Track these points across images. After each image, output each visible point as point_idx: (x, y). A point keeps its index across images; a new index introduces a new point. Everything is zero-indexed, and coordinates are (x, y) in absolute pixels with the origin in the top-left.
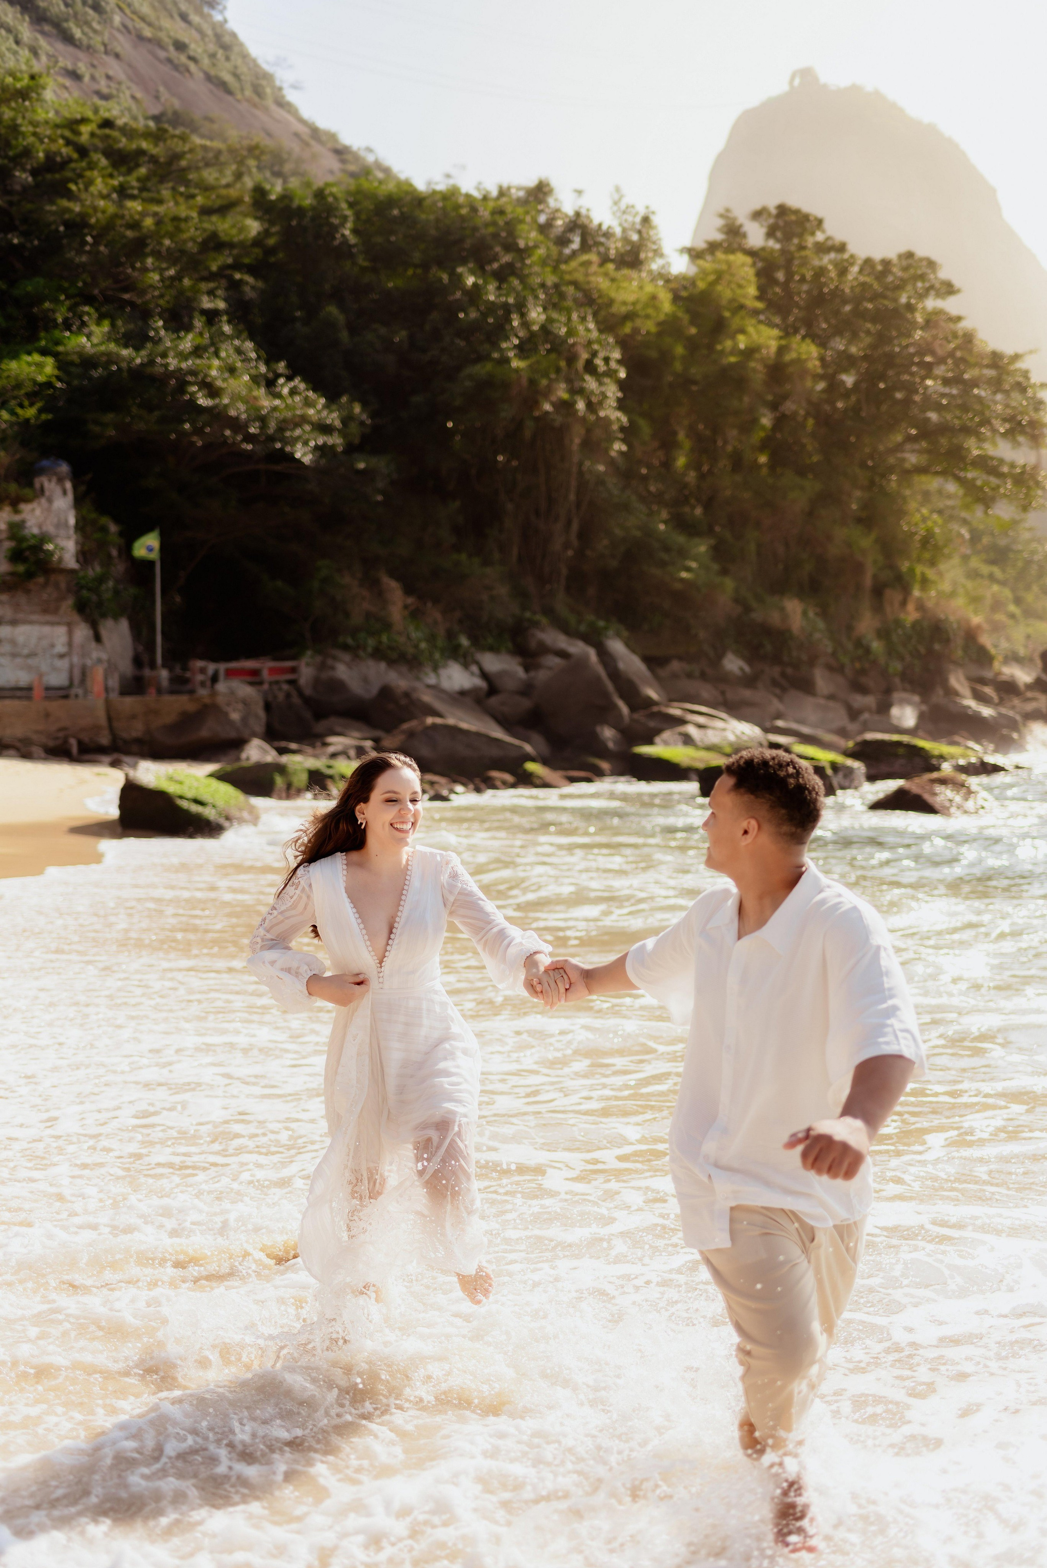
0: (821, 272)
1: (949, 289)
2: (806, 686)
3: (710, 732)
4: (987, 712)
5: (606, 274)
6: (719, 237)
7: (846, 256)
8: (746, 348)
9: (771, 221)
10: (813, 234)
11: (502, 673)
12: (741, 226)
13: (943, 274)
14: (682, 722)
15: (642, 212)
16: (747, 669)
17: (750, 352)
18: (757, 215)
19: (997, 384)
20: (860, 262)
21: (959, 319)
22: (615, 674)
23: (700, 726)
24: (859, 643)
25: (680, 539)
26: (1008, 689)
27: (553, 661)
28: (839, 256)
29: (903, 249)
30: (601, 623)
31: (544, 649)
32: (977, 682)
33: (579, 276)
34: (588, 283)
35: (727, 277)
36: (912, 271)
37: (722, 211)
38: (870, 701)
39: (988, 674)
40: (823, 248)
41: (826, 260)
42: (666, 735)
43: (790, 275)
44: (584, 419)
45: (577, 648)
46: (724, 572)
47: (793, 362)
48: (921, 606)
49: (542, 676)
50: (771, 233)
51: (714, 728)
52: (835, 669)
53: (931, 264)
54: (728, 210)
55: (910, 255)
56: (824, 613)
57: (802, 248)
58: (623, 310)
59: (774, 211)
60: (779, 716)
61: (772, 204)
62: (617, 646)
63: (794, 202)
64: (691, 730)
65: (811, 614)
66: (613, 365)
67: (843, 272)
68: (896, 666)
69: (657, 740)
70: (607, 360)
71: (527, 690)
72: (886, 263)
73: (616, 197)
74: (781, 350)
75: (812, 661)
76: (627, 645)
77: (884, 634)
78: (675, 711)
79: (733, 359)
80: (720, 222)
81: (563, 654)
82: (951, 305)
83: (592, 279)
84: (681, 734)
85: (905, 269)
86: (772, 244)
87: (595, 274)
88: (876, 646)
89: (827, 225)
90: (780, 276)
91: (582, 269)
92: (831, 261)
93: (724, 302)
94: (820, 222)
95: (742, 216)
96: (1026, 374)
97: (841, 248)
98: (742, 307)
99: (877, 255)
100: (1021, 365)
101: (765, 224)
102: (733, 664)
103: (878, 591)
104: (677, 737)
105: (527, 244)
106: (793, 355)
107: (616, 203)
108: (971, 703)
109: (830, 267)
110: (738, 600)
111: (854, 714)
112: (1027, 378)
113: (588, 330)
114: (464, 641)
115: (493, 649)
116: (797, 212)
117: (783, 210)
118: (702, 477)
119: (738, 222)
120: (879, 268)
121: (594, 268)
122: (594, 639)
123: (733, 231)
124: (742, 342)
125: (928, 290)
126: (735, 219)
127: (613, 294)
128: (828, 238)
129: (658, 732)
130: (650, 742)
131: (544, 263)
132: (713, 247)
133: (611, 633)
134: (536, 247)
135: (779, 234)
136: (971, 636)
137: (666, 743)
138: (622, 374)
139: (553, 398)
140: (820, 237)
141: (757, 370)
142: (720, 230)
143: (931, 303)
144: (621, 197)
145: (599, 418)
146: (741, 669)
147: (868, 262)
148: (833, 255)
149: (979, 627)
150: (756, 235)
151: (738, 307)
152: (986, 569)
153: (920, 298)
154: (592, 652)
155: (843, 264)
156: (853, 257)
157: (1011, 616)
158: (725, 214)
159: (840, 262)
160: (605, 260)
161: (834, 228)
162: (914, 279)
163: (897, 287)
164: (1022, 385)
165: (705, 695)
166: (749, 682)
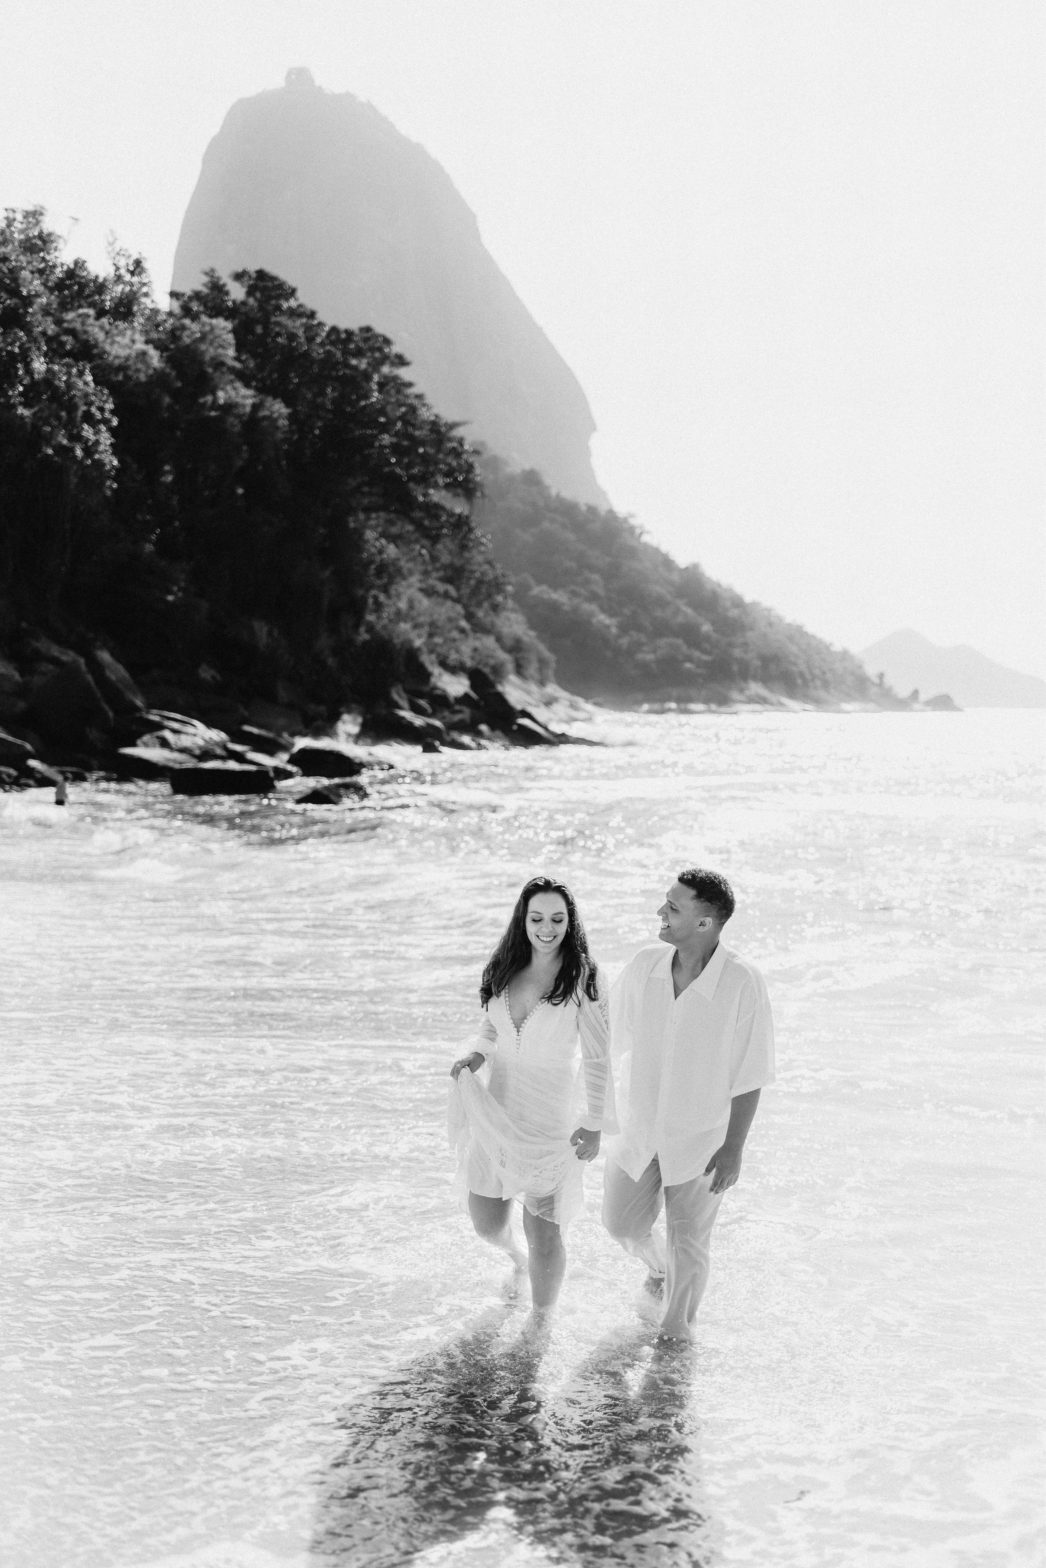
0: (292, 337)
1: (401, 361)
2: (269, 697)
3: (183, 737)
4: (418, 721)
5: (102, 328)
6: (205, 291)
7: (315, 322)
8: (225, 404)
9: (251, 282)
10: (287, 300)
12: (224, 285)
13: (395, 349)
14: (160, 727)
15: (135, 256)
16: (218, 677)
18: (239, 277)
19: (438, 446)
20: (327, 329)
21: (410, 385)
22: (103, 683)
23: (175, 731)
24: (316, 659)
25: (166, 562)
26: (440, 702)
27: (47, 667)
28: (310, 322)
29: (364, 324)
30: (91, 635)
31: (40, 656)
32: (413, 695)
33: (78, 326)
34: (86, 332)
35: (211, 337)
36: (371, 343)
37: (207, 269)
39: (426, 689)
40: (294, 313)
41: (297, 326)
42: (146, 738)
43: (266, 332)
44: (81, 462)
45: (68, 656)
46: (201, 594)
47: (265, 418)
48: (371, 629)
49: (37, 681)
50: (250, 292)
51: (186, 734)
52: (294, 680)
53: (387, 341)
54: (213, 270)
55: (368, 329)
56: (286, 631)
57: (277, 310)
58: (117, 362)
59: (254, 275)
60: (244, 721)
61: (252, 267)
62: (105, 656)
63: (272, 269)
64: (167, 734)
65: (276, 633)
66: (107, 415)
67: (310, 340)
68: (346, 679)
69: (139, 742)
70: (101, 409)
71: (22, 692)
72: (349, 333)
73: (111, 239)
74: (255, 407)
75: (275, 674)
76: (112, 654)
77: (338, 651)
78: (154, 717)
79: (213, 413)
80: (206, 279)
81: (55, 661)
82: (404, 373)
83: (90, 329)
84: (158, 737)
85: (366, 340)
86: (251, 301)
87: (92, 325)
88: (330, 661)
89: (299, 294)
90: (258, 330)
91: (80, 320)
92: (303, 325)
93: (207, 358)
94: (293, 292)
95: (225, 276)
96: (461, 442)
97: (312, 315)
98: (223, 364)
99: (343, 325)
100: (456, 433)
101: (246, 284)
102: (206, 673)
103: (334, 615)
104: (156, 741)
105: (29, 292)
106: (266, 413)
107: (111, 244)
108: (406, 714)
109: (301, 332)
110: (213, 618)
112: (461, 445)
113: (86, 383)
116: (273, 279)
117: (261, 275)
119: (221, 282)
120: (343, 336)
121: (91, 321)
122: (84, 649)
123: (217, 288)
124: (221, 396)
125: (384, 359)
126: (219, 278)
127: (108, 348)
128: (300, 306)
129: (140, 735)
130: (134, 745)
131: (46, 311)
132: (198, 296)
133: (99, 643)
134: (38, 295)
135: (258, 295)
136: (411, 657)
137: (146, 745)
138: (115, 422)
139: (54, 443)
140: (293, 303)
141: (233, 424)
142: (205, 285)
143: (386, 370)
144: (116, 239)
145: (94, 461)
146: (213, 677)
147: (334, 330)
148: (304, 320)
149: (419, 649)
150: (237, 292)
151: (219, 364)
152: (441, 587)
153: (376, 365)
154: (82, 661)
155: (311, 331)
156: (321, 324)
157: (462, 631)
158: (210, 273)
159: (308, 328)
160: (101, 313)
161: (305, 298)
162: (372, 349)
163: (359, 353)
164: (457, 450)
165: (181, 699)
166: (220, 691)
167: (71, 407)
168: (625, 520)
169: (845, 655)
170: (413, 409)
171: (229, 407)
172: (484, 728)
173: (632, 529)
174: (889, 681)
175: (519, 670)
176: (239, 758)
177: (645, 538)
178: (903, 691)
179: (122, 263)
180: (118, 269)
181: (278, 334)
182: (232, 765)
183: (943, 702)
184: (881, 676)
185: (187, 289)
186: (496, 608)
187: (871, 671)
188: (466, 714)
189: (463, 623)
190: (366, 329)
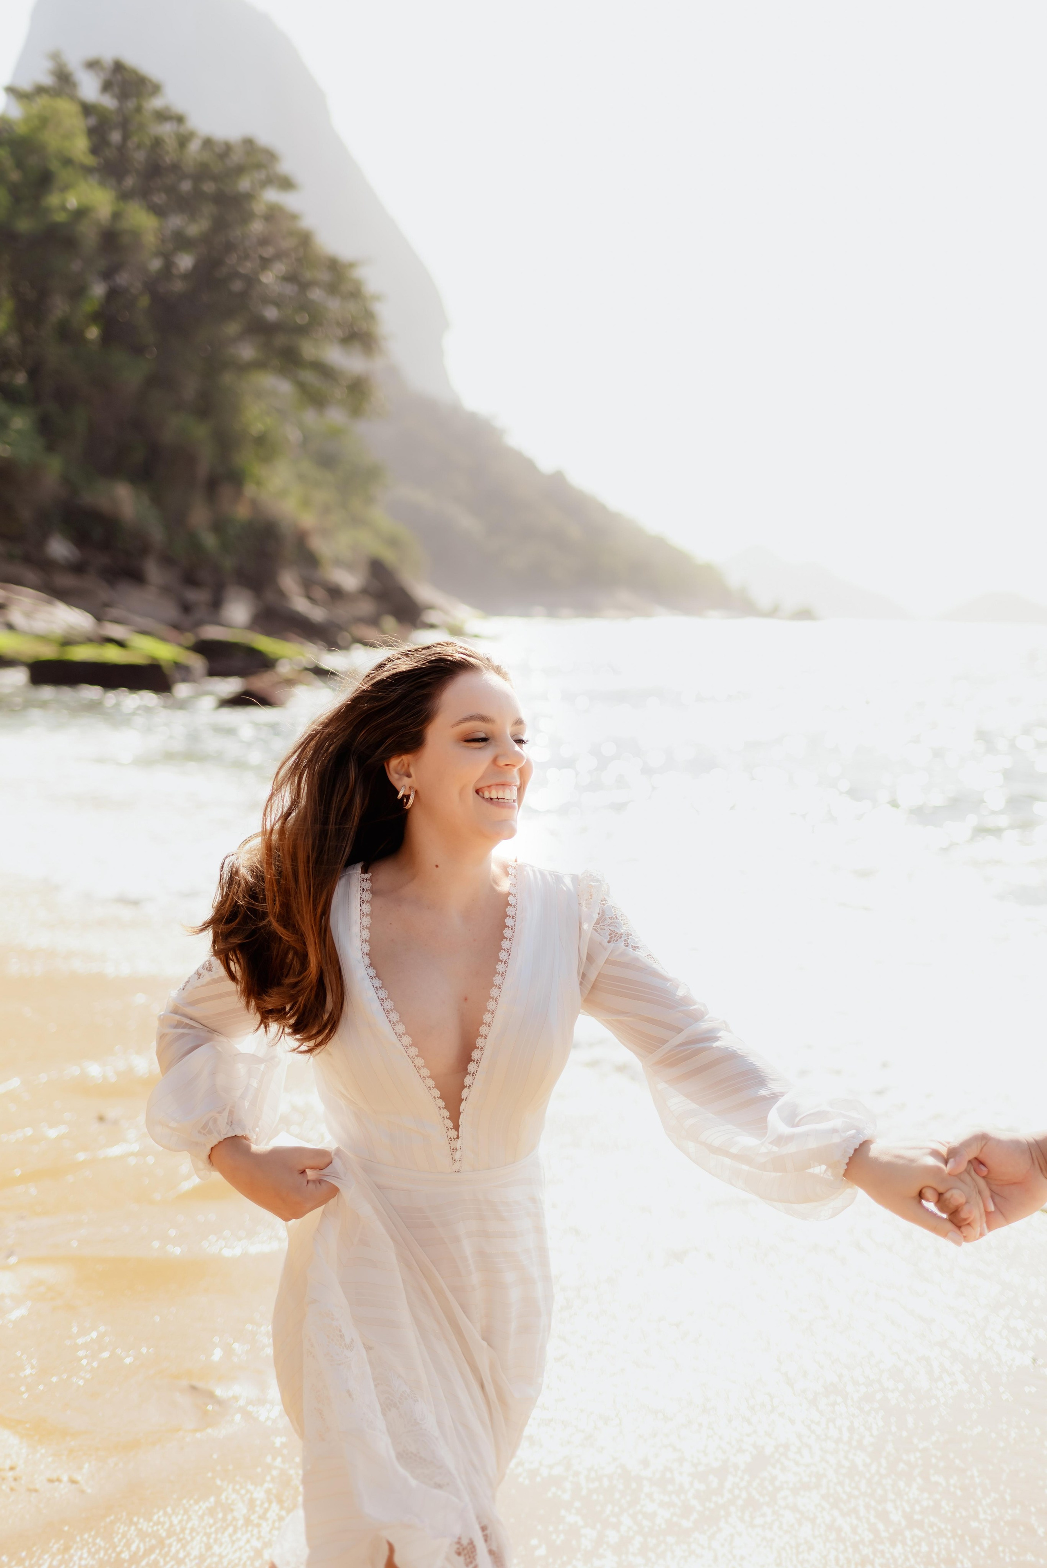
0: (159, 140)
1: (286, 184)
2: (137, 577)
3: (38, 620)
4: (317, 614)
6: (47, 80)
7: (185, 129)
8: (75, 208)
9: (106, 75)
10: (150, 97)
12: (72, 73)
13: (282, 168)
16: (76, 554)
17: (81, 213)
18: (93, 65)
19: (333, 288)
20: (199, 138)
21: (296, 217)
24: (193, 538)
26: (335, 593)
28: (178, 128)
29: (244, 134)
32: (308, 583)
35: (54, 123)
36: (253, 159)
37: (51, 52)
38: (202, 595)
39: (318, 577)
40: (161, 116)
41: (164, 129)
43: (126, 137)
46: (50, 448)
47: (128, 231)
48: (254, 503)
50: (106, 88)
51: (41, 618)
52: (167, 560)
53: (271, 156)
54: (58, 52)
55: (250, 141)
56: (156, 501)
57: (139, 109)
59: (109, 66)
60: (112, 604)
61: (108, 55)
63: (131, 60)
67: (182, 147)
68: (229, 563)
72: (226, 145)
74: (116, 215)
75: (145, 550)
77: (216, 529)
79: (61, 218)
80: (49, 65)
82: (288, 201)
85: (248, 154)
86: (107, 101)
88: (209, 539)
89: (164, 92)
90: (115, 137)
92: (169, 131)
93: (51, 152)
94: (157, 87)
95: (74, 62)
96: (360, 284)
97: (180, 119)
98: (70, 160)
99: (220, 135)
100: (355, 274)
101: (100, 77)
102: (58, 548)
103: (212, 485)
106: (129, 223)
108: (300, 604)
109: (169, 137)
110: (66, 481)
111: (186, 608)
112: (361, 288)
116: (134, 72)
117: (119, 66)
118: (26, 341)
119: (69, 69)
120: (220, 148)
123: (63, 78)
124: (71, 200)
125: (268, 181)
126: (65, 64)
128: (167, 107)
132: (40, 90)
135: (114, 91)
136: (301, 539)
140: (157, 103)
141: (88, 233)
142: (49, 74)
143: (271, 195)
146: (69, 554)
147: (208, 141)
148: (172, 126)
149: (309, 529)
150: (89, 87)
151: (68, 162)
152: (313, 473)
153: (261, 187)
155: (183, 137)
156: (192, 133)
158: (55, 56)
159: (178, 135)
161: (173, 98)
162: (258, 166)
163: (241, 170)
164: (356, 294)
165: (30, 575)
166: (78, 568)
172: (387, 623)
176: (120, 644)
177: (508, 441)
181: (140, 145)
182: (112, 653)
185: (28, 82)
188: (366, 607)
190: (249, 143)
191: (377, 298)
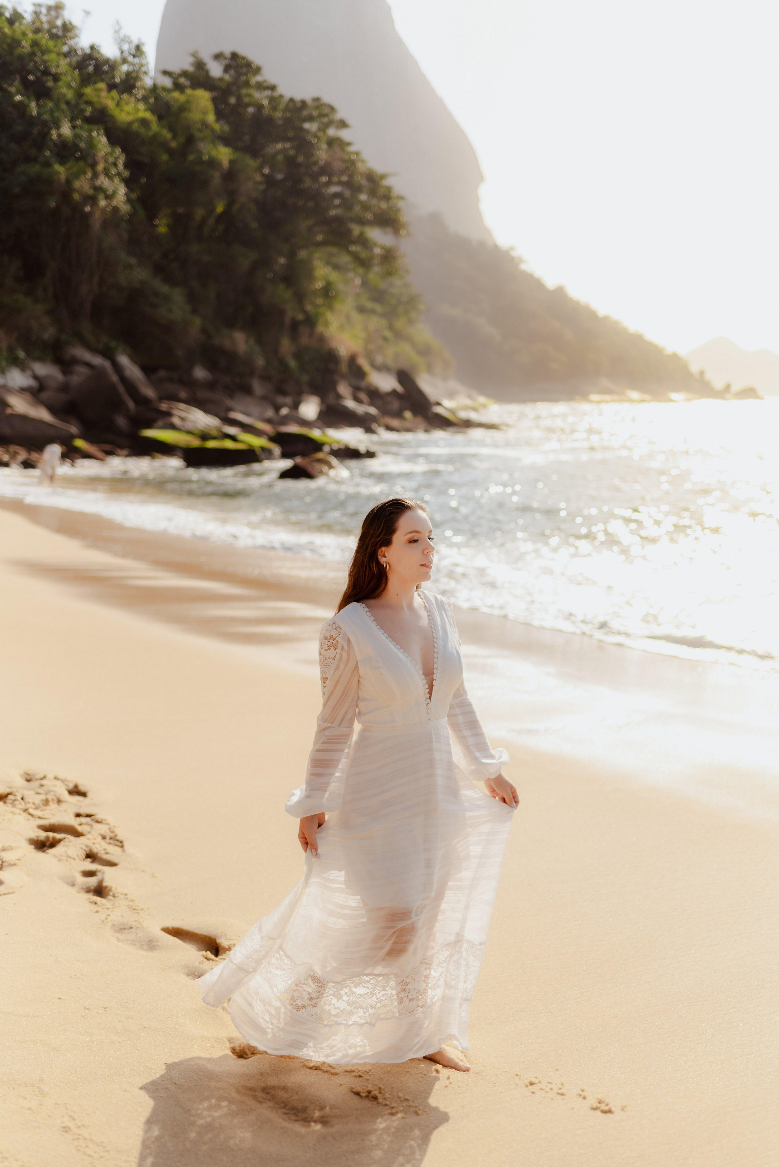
0: (260, 107)
1: (343, 124)
2: (247, 390)
3: (187, 422)
4: (360, 409)
5: (113, 99)
6: (190, 69)
7: (276, 94)
8: (208, 160)
9: (227, 62)
10: (254, 75)
11: (47, 377)
12: (206, 64)
13: (340, 115)
14: (169, 414)
15: (135, 42)
16: (209, 377)
17: (211, 162)
18: (218, 57)
19: (373, 193)
20: (286, 99)
21: (349, 144)
22: (124, 380)
23: (181, 417)
24: (282, 362)
25: (165, 289)
27: (82, 370)
28: (273, 94)
29: (315, 95)
30: (113, 344)
31: (75, 361)
32: (356, 390)
33: (95, 98)
34: (100, 103)
35: (193, 105)
36: (320, 110)
37: (192, 51)
38: (288, 400)
39: (363, 384)
40: (261, 86)
41: (263, 97)
42: (159, 423)
43: (239, 100)
45: (97, 360)
46: (194, 311)
47: (240, 171)
48: (321, 339)
49: (75, 379)
50: (227, 69)
51: (190, 420)
52: (265, 378)
53: (332, 109)
54: (196, 52)
56: (260, 341)
57: (247, 84)
59: (228, 56)
60: (230, 409)
61: (227, 51)
62: (124, 360)
63: (243, 51)
64: (175, 420)
65: (251, 342)
66: (120, 167)
67: (274, 108)
68: (305, 378)
69: (154, 426)
70: (116, 165)
71: (64, 388)
72: (304, 103)
73: (117, 28)
74: (232, 162)
75: (251, 374)
76: (130, 359)
77: (298, 356)
78: (164, 406)
79: (199, 168)
80: (191, 60)
81: (88, 365)
82: (344, 134)
83: (103, 100)
84: (168, 422)
85: (317, 108)
86: (227, 77)
87: (105, 97)
88: (292, 363)
89: (264, 71)
90: (233, 100)
91: (96, 93)
92: (266, 97)
93: (194, 122)
94: (259, 70)
95: (206, 56)
96: (389, 189)
97: (273, 88)
98: (205, 126)
99: (298, 96)
100: (386, 182)
101: (223, 63)
102: (200, 373)
103: (295, 329)
104: (167, 425)
105: (57, 71)
106: (241, 167)
107: (117, 32)
108: (351, 404)
109: (265, 102)
110: (204, 331)
112: (390, 192)
113: (103, 144)
114: (21, 354)
115: (41, 359)
116: (243, 58)
117: (234, 56)
118: (177, 241)
119: (204, 61)
120: (299, 105)
121: (104, 93)
122: (108, 354)
123: (200, 67)
125: (330, 124)
126: (201, 58)
127: (117, 114)
128: (265, 81)
129: (155, 421)
130: (150, 429)
131: (70, 86)
132: (185, 74)
133: (119, 350)
134: (64, 73)
135: (232, 72)
136: (352, 359)
137: (159, 429)
138: (126, 174)
140: (259, 78)
141: (216, 176)
142: (191, 65)
143: (332, 132)
144: (120, 28)
145: (113, 208)
146: (205, 377)
147: (292, 100)
148: (268, 93)
149: (358, 353)
150: (216, 70)
151: (203, 127)
152: (370, 305)
153: (324, 128)
154: (107, 364)
155: (274, 101)
156: (281, 96)
157: (385, 339)
158: (194, 55)
159: (272, 99)
160: (112, 87)
161: (268, 75)
162: (322, 115)
163: (310, 119)
164: (387, 197)
165: (183, 394)
166: (211, 385)
167: (93, 165)
168: (507, 252)
169: (675, 357)
170: (353, 162)
171: (213, 163)
172: (408, 414)
173: (512, 259)
174: (708, 376)
175: (429, 369)
176: (233, 438)
177: (523, 267)
178: (718, 384)
179: (126, 47)
180: (122, 52)
181: (248, 105)
182: (229, 444)
183: (749, 393)
184: (702, 373)
185: (176, 67)
186: (411, 322)
187: (694, 368)
188: (395, 405)
189: (388, 334)
190: (317, 100)
191: (401, 198)
